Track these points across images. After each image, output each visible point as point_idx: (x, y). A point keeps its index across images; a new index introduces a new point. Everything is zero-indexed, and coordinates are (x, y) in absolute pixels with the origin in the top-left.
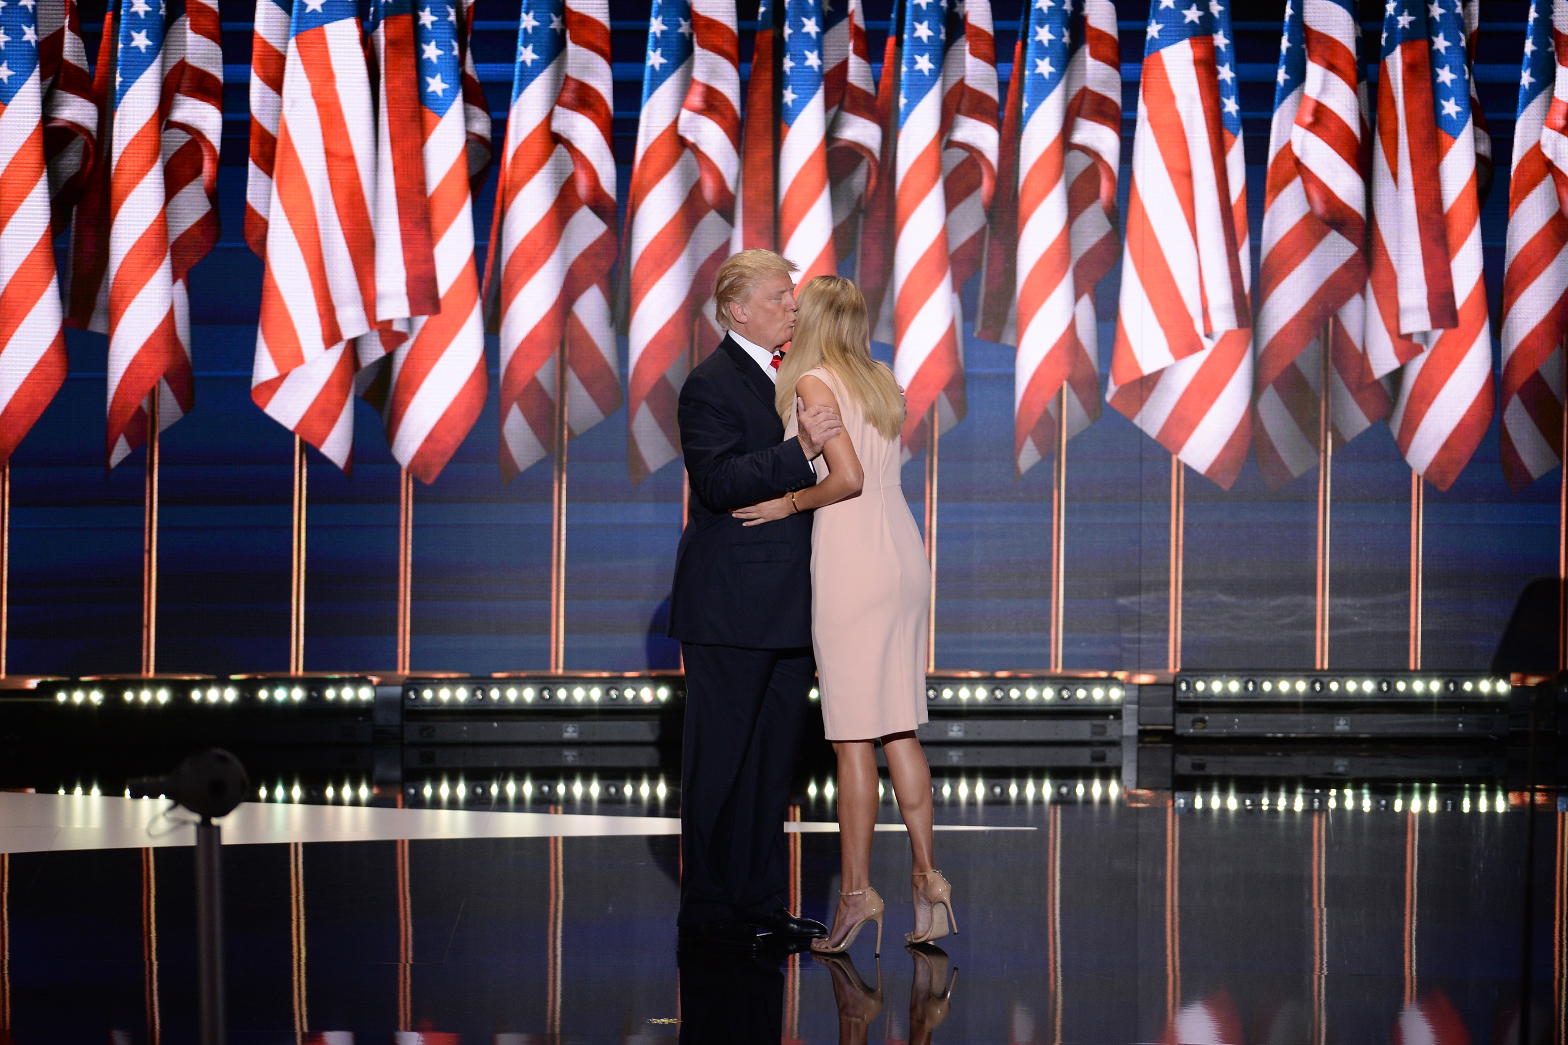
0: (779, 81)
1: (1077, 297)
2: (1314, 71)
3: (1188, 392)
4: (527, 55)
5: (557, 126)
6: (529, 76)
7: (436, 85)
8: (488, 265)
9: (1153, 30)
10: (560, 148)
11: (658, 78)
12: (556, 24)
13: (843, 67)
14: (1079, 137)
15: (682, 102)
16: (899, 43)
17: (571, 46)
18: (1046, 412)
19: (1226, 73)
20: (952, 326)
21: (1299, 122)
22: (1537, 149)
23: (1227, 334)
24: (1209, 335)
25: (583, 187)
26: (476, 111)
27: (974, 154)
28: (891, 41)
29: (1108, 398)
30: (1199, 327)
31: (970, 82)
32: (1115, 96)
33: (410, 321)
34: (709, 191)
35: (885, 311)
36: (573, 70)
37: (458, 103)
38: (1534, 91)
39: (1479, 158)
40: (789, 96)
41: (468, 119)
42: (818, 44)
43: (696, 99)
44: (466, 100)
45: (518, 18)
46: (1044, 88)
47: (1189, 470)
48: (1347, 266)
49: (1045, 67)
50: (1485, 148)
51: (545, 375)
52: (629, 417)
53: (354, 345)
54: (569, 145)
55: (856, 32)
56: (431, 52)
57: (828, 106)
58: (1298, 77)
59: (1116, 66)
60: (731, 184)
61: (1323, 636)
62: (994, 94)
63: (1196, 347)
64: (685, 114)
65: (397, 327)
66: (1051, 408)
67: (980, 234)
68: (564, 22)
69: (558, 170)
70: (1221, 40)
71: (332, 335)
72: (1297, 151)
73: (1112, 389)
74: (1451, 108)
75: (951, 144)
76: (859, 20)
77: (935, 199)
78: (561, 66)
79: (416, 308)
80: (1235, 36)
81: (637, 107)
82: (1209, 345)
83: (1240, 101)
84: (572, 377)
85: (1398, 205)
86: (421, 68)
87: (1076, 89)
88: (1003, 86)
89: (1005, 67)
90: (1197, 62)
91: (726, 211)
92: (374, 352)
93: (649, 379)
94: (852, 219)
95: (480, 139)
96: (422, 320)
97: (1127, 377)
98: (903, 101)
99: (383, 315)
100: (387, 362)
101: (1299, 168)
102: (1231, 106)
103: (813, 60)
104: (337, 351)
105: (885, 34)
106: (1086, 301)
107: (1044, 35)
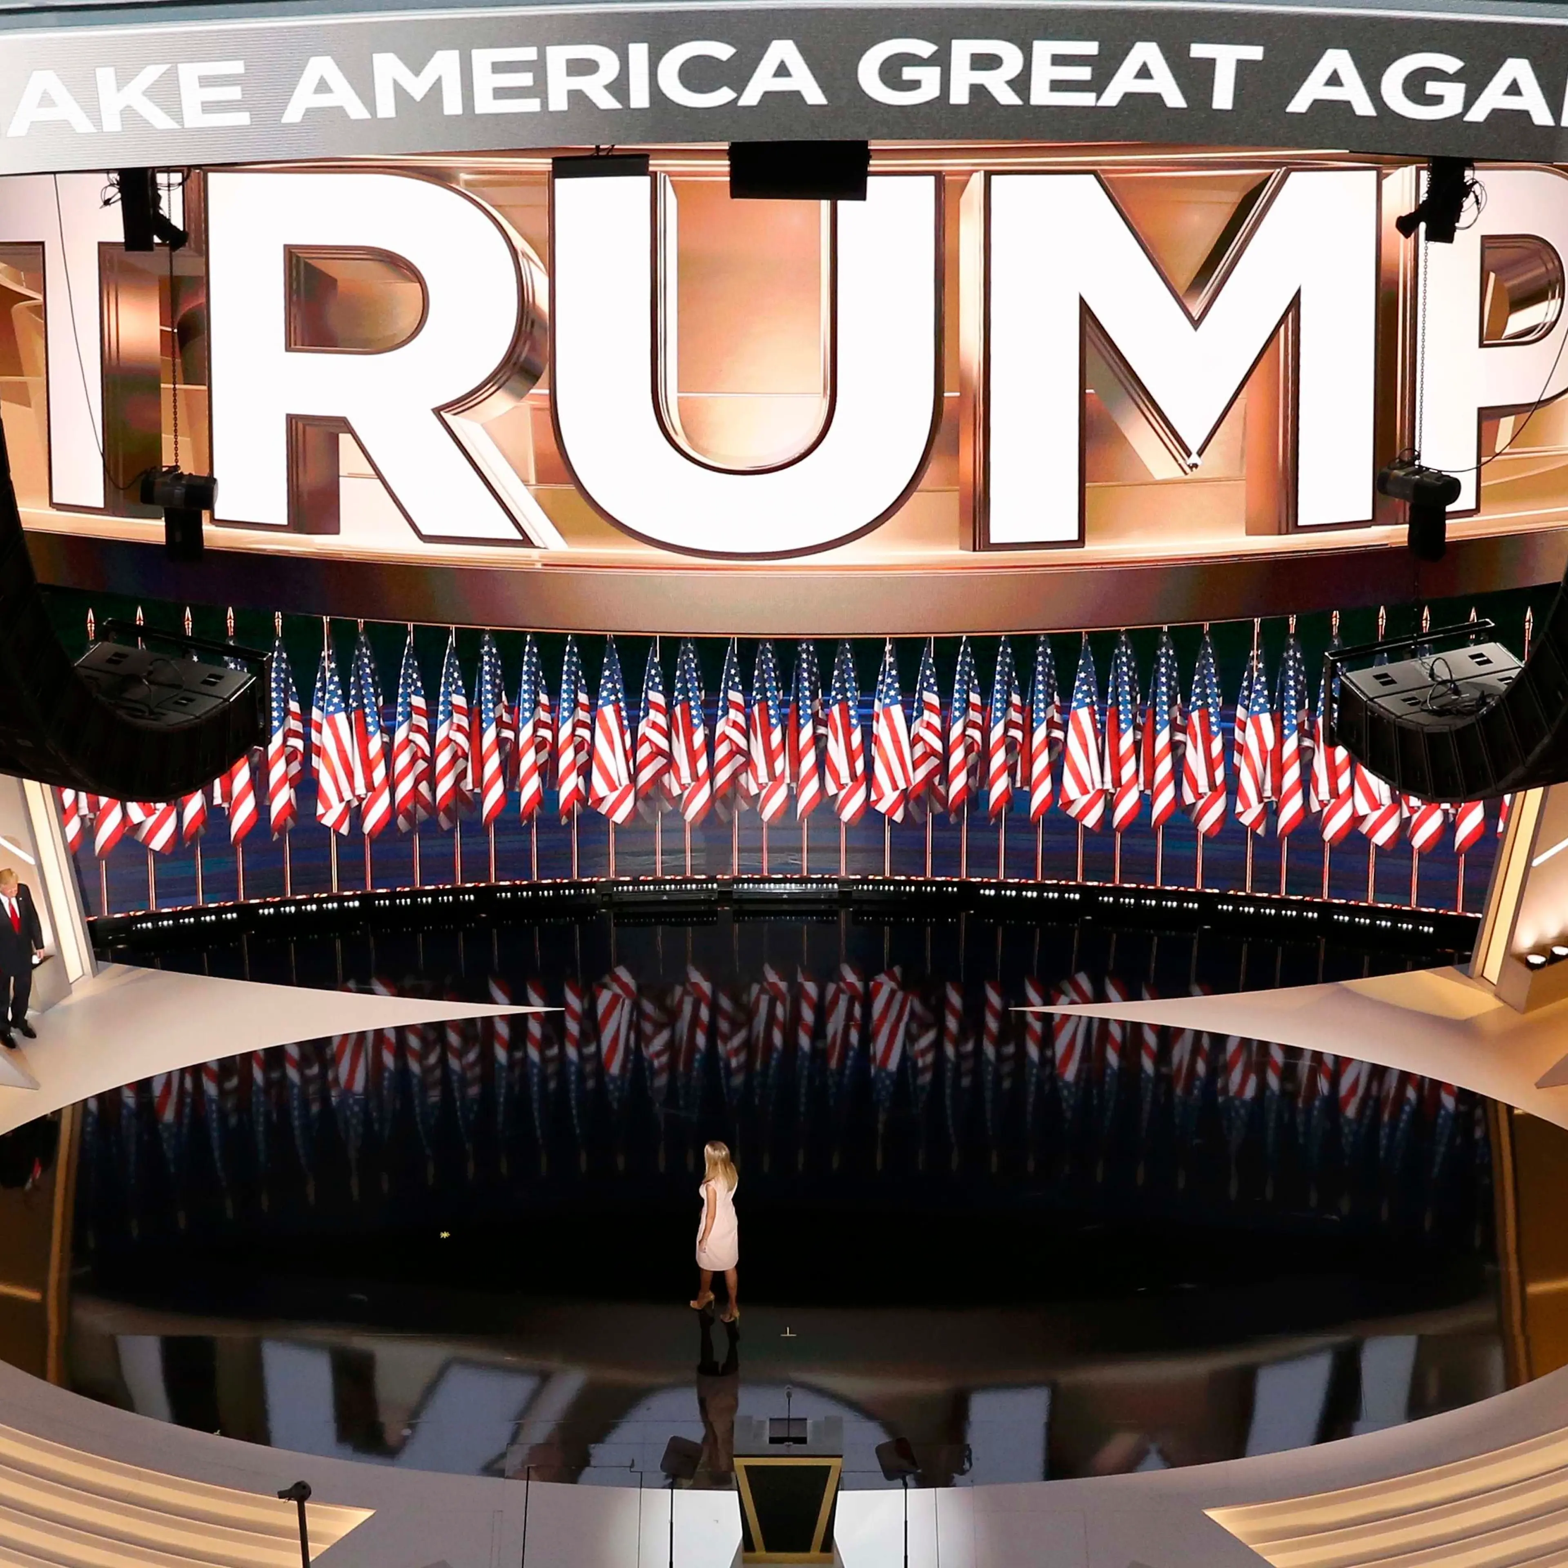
0: (481, 721)
1: (578, 776)
2: (652, 712)
3: (614, 802)
4: (400, 718)
5: (410, 737)
6: (400, 724)
7: (371, 729)
8: (390, 778)
9: (600, 702)
10: (412, 744)
11: (442, 722)
12: (409, 709)
13: (501, 716)
14: (577, 733)
15: (450, 728)
16: (519, 709)
17: (414, 716)
18: (569, 809)
19: (624, 714)
20: (539, 787)
21: (647, 726)
22: (724, 733)
23: (626, 786)
24: (620, 785)
25: (419, 754)
26: (384, 735)
27: (544, 739)
28: (516, 709)
29: (589, 804)
30: (617, 783)
31: (542, 719)
32: (589, 721)
33: (366, 795)
34: (460, 753)
35: (517, 783)
36: (414, 722)
37: (379, 732)
38: (723, 716)
39: (706, 735)
40: (484, 725)
41: (382, 737)
42: (493, 710)
43: (455, 727)
44: (382, 732)
45: (396, 708)
46: (565, 720)
47: (615, 824)
48: (664, 766)
49: (566, 714)
50: (707, 732)
51: (409, 806)
52: (438, 815)
53: (349, 802)
54: (414, 742)
55: (505, 707)
56: (369, 720)
57: (497, 727)
58: (647, 714)
59: (588, 712)
60: (467, 750)
61: (659, 867)
62: (550, 722)
63: (616, 789)
64: (451, 732)
65: (363, 796)
66: (571, 807)
67: (546, 761)
68: (412, 709)
69: (411, 750)
70: (622, 704)
71: (341, 800)
72: (647, 734)
73: (590, 801)
74: (696, 721)
75: (537, 736)
76: (506, 703)
77: (532, 751)
78: (411, 720)
79: (368, 790)
80: (626, 704)
81: (436, 731)
82: (620, 789)
83: (628, 721)
84: (418, 806)
85: (680, 748)
86: (366, 725)
87: (576, 719)
88: (552, 720)
89: (554, 715)
90: (615, 711)
91: (465, 756)
92: (355, 803)
93: (443, 806)
94: (506, 757)
95: (386, 743)
96: (370, 794)
97: (595, 798)
98: (521, 725)
99: (357, 793)
100: (360, 805)
101: (648, 739)
102: (626, 722)
103: (491, 715)
104: (344, 804)
105: (514, 707)
106: (581, 777)
107: (565, 705)
